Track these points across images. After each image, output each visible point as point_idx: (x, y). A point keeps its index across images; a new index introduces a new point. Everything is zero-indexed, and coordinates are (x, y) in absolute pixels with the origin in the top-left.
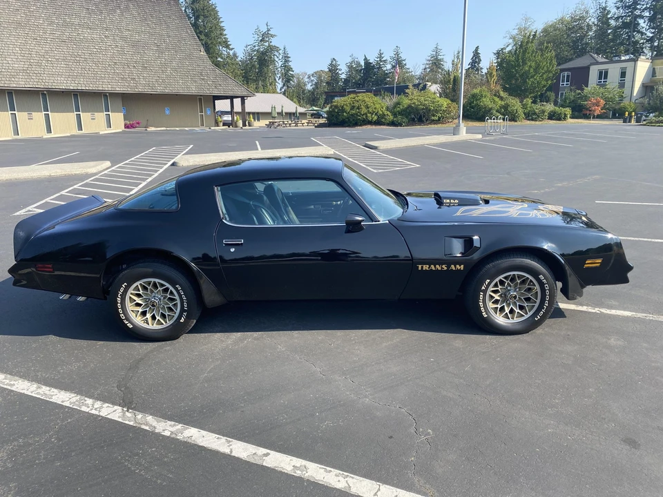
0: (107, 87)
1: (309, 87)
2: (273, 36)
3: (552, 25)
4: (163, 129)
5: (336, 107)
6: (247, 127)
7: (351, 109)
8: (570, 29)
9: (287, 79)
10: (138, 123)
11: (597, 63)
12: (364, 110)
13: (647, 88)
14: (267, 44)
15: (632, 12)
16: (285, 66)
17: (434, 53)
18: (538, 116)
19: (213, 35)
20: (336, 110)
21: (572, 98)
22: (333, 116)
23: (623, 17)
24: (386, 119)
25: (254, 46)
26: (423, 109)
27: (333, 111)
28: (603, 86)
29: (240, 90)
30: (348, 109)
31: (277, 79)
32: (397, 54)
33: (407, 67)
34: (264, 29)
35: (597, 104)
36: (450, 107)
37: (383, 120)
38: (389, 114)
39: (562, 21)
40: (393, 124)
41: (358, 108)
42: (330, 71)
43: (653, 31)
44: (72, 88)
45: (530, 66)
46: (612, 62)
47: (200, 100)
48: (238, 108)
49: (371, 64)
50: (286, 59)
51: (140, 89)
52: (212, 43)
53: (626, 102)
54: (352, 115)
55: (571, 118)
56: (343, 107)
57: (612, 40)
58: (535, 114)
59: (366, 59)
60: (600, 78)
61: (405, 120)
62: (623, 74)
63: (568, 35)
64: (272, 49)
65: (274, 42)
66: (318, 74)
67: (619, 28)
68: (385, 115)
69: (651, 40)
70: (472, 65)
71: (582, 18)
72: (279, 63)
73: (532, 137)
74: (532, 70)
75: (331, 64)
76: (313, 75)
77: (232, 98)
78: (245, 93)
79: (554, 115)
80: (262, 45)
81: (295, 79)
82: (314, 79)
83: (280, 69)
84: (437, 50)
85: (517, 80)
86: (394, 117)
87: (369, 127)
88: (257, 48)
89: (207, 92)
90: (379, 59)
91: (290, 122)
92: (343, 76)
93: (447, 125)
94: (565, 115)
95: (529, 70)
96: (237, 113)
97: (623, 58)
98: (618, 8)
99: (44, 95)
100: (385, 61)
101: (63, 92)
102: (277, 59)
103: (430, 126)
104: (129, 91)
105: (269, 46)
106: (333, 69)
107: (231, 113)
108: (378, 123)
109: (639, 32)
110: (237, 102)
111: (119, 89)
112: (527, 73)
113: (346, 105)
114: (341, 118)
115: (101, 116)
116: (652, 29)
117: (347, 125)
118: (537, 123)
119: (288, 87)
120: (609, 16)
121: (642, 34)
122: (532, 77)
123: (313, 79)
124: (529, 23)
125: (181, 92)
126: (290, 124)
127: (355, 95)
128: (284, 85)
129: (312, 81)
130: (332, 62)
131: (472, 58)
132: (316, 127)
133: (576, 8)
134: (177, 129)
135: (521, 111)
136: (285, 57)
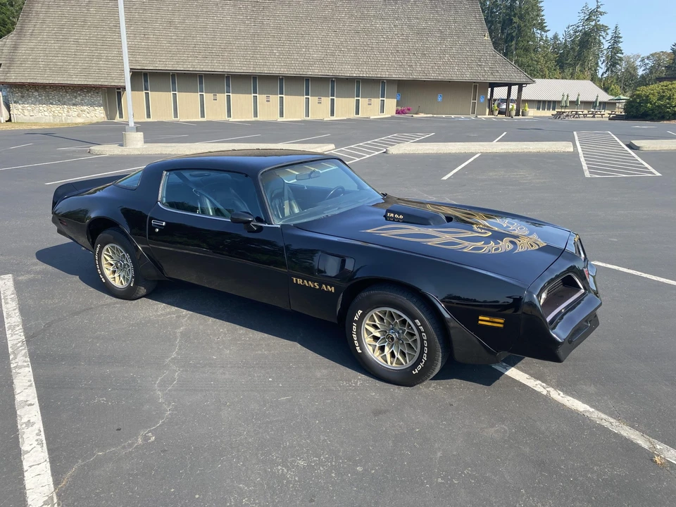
0: (384, 74)
1: (640, 72)
2: (601, 14)
4: (429, 115)
5: (639, 96)
6: (521, 117)
7: (658, 100)
9: (613, 62)
10: (409, 110)
14: (593, 23)
16: (613, 48)
19: (527, 17)
20: (638, 100)
22: (633, 106)
25: (578, 27)
27: (634, 101)
29: (519, 76)
30: (654, 99)
31: (600, 63)
34: (592, 6)
41: (669, 98)
42: (673, 52)
44: (355, 75)
47: (475, 87)
48: (514, 95)
50: (616, 39)
51: (415, 76)
52: (525, 26)
54: (658, 106)
56: (648, 96)
64: (599, 28)
65: (603, 21)
66: (656, 57)
72: (606, 45)
76: (648, 58)
77: (509, 85)
78: (524, 80)
80: (587, 25)
81: (624, 64)
82: (650, 63)
83: (605, 52)
88: (581, 28)
89: (481, 79)
96: (513, 101)
99: (333, 82)
101: (347, 79)
102: (603, 41)
104: (404, 77)
105: (596, 25)
107: (507, 101)
110: (515, 89)
111: (395, 76)
113: (653, 94)
114: (642, 110)
115: (376, 102)
117: (649, 118)
119: (612, 71)
123: (647, 62)
125: (455, 78)
126: (585, 115)
127: (668, 83)
128: (607, 70)
129: (646, 64)
132: (609, 119)
134: (444, 116)
136: (615, 37)
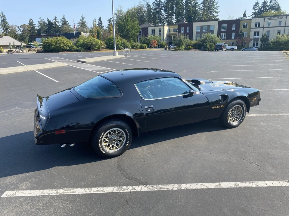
1: (19, 33)
3: (131, 10)
5: (47, 43)
8: (137, 12)
9: (6, 28)
11: (151, 26)
12: (62, 45)
13: (169, 36)
15: (159, 7)
16: (4, 22)
17: (81, 19)
18: (136, 47)
20: (48, 45)
21: (144, 40)
22: (46, 47)
23: (156, 9)
24: (73, 49)
26: (90, 44)
27: (46, 45)
28: (154, 35)
30: (54, 44)
32: (64, 18)
33: (69, 24)
35: (155, 43)
36: (102, 43)
37: (72, 49)
38: (75, 46)
39: (134, 8)
40: (77, 51)
41: (59, 44)
42: (29, 25)
43: (166, 15)
45: (130, 27)
46: (155, 26)
49: (52, 22)
53: (162, 42)
54: (56, 47)
55: (148, 48)
56: (51, 43)
57: (153, 18)
58: (135, 46)
59: (48, 20)
60: (152, 32)
61: (83, 49)
62: (160, 31)
63: (137, 15)
66: (23, 26)
67: (155, 13)
68: (72, 47)
69: (166, 18)
70: (99, 25)
71: (141, 8)
73: (142, 56)
74: (131, 29)
75: (30, 22)
79: (141, 47)
81: (10, 28)
84: (82, 17)
85: (125, 32)
86: (77, 48)
87: (66, 52)
90: (55, 20)
91: (19, 50)
92: (37, 28)
93: (101, 51)
94: (146, 47)
95: (130, 29)
97: (159, 25)
98: (154, 5)
100: (58, 21)
103: (94, 52)
106: (31, 24)
108: (70, 50)
109: (162, 15)
112: (129, 30)
113: (53, 42)
114: (50, 48)
116: (166, 14)
118: (136, 50)
119: (7, 32)
120: (151, 8)
121: (163, 16)
122: (131, 31)
123: (21, 28)
124: (121, 9)
126: (19, 51)
127: (56, 38)
128: (4, 31)
129: (20, 29)
130: (30, 20)
131: (99, 22)
132: (37, 53)
133: (139, 4)
135: (130, 45)
136: (3, 17)
